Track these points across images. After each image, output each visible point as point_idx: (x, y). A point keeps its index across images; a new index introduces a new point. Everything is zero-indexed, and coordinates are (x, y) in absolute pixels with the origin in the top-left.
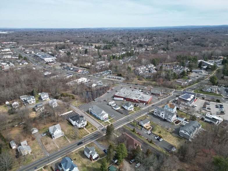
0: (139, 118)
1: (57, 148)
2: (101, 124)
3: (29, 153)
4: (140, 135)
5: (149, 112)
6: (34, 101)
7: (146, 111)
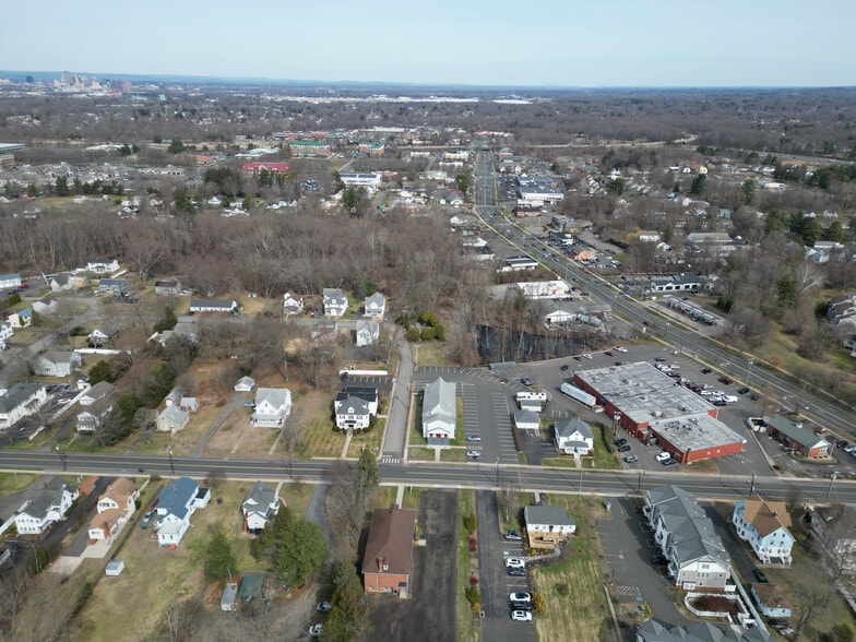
0: (561, 495)
1: (228, 451)
2: (407, 445)
3: (174, 431)
4: (472, 549)
5: (638, 493)
6: (339, 310)
7: (631, 487)
